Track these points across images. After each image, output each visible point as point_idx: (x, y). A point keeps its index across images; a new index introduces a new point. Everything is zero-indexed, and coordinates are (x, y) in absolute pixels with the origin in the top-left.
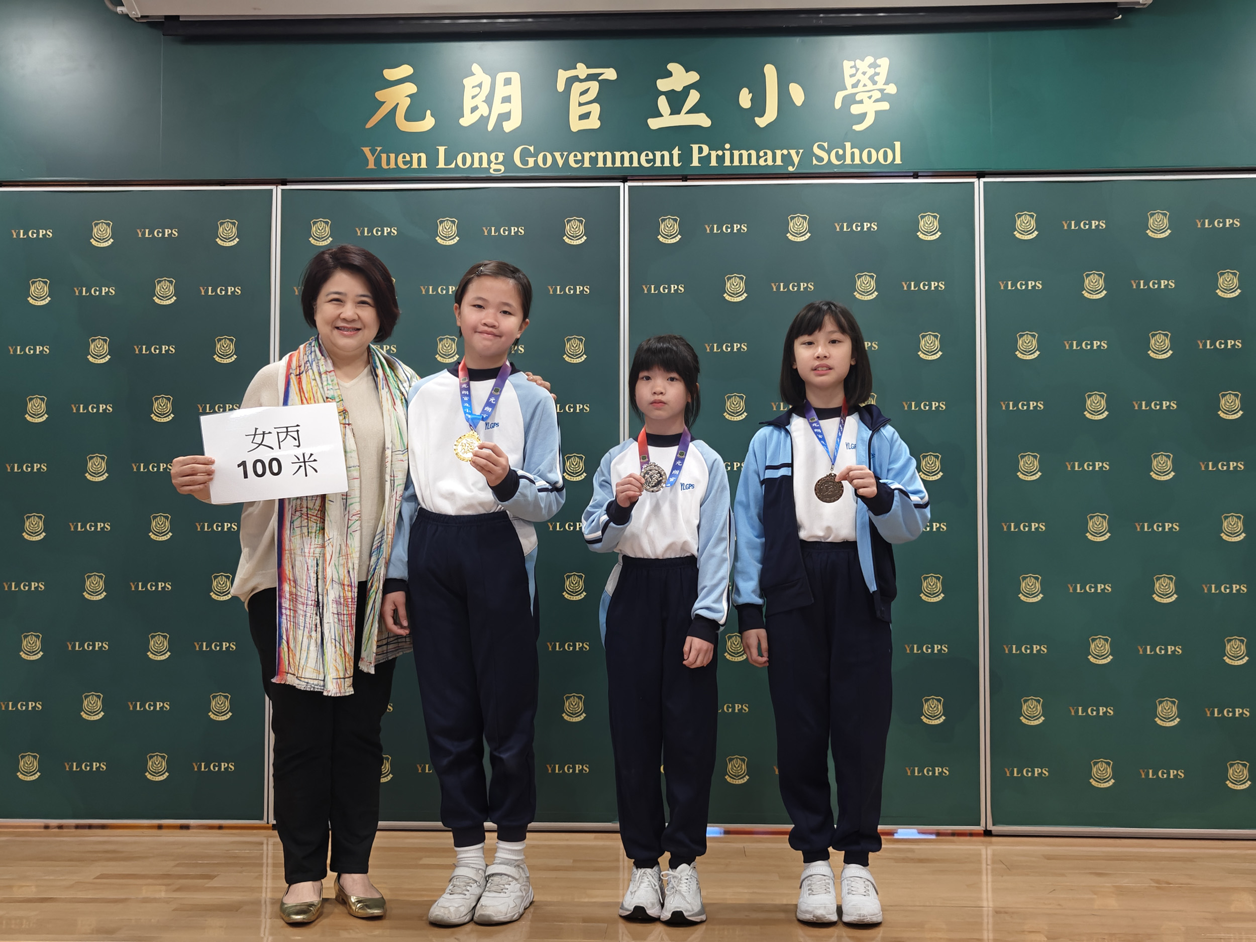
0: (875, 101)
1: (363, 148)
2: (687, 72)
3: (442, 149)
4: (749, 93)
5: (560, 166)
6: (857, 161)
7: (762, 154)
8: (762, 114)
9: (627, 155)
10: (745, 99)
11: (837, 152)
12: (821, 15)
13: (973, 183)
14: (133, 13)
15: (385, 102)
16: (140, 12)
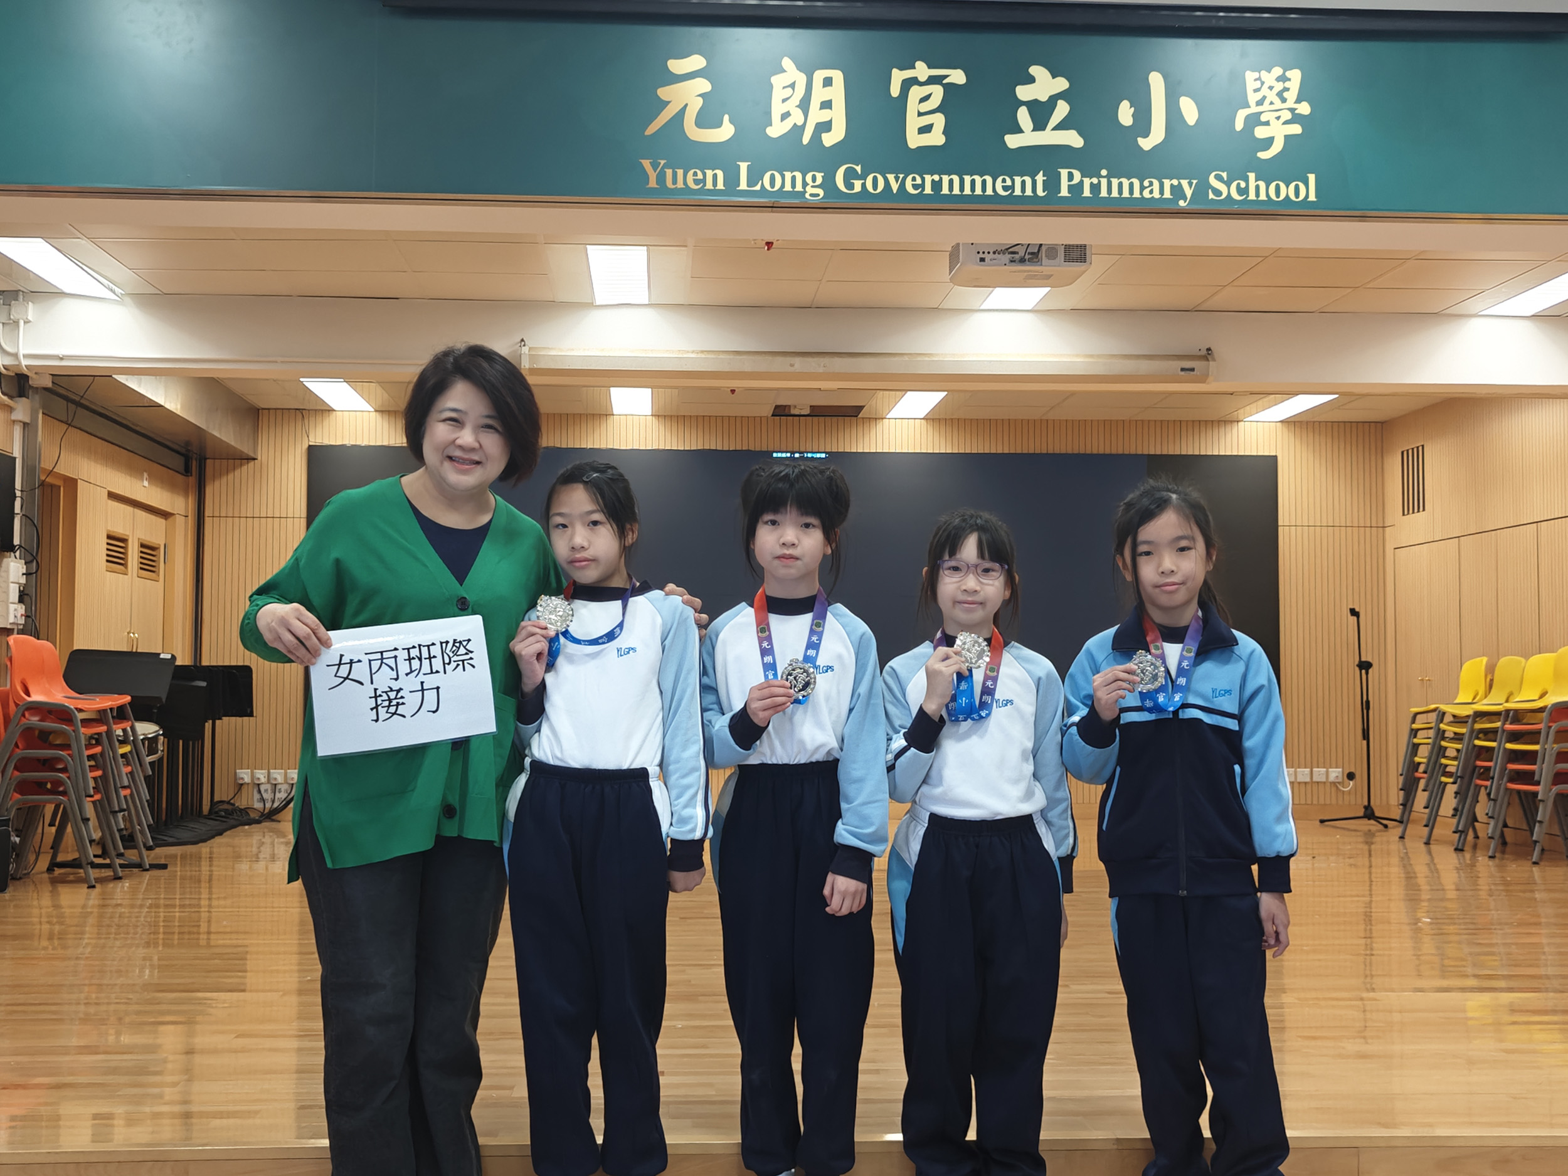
0: (1285, 123)
1: (642, 161)
2: (1053, 78)
3: (743, 166)
4: (1131, 107)
5: (895, 192)
6: (1263, 197)
7: (1146, 183)
8: (1146, 134)
9: (978, 180)
10: (1126, 114)
11: (1239, 184)
12: (1221, 14)
15: (669, 102)
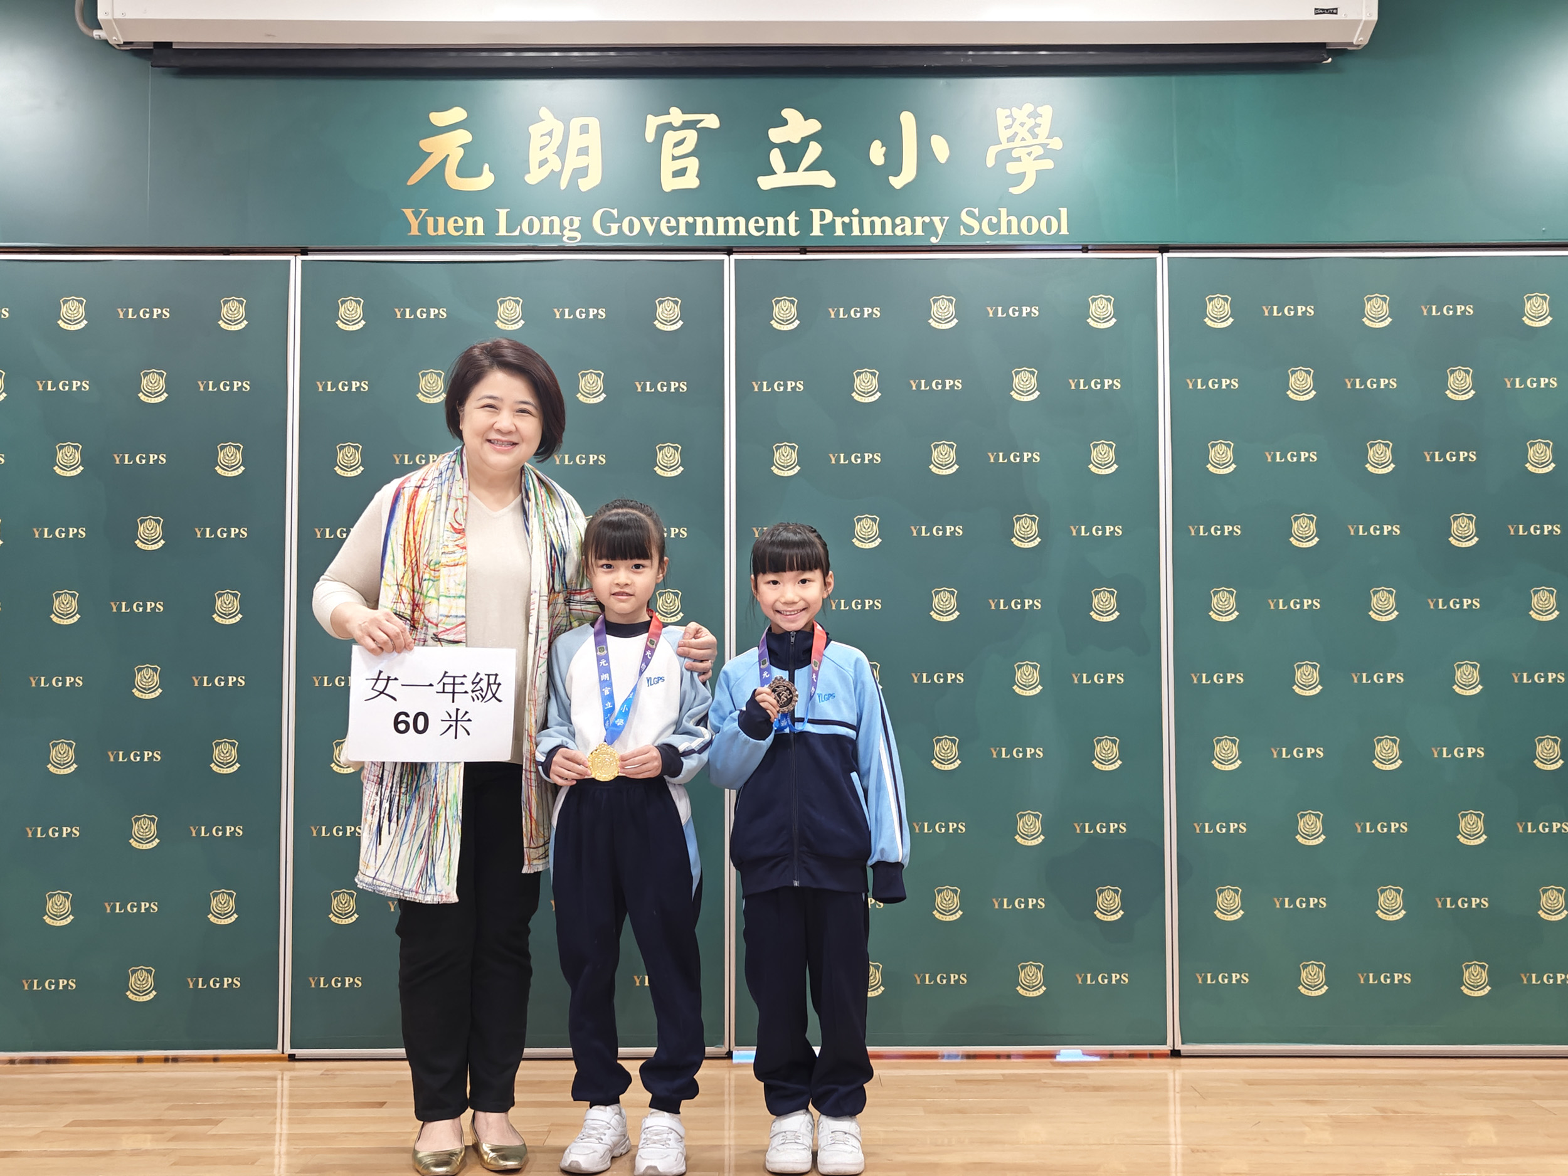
0: (1034, 160)
1: (403, 210)
2: (805, 120)
3: (503, 213)
4: (882, 147)
5: (651, 234)
6: (1015, 231)
7: (898, 221)
8: (897, 173)
9: (731, 221)
10: (877, 153)
11: (990, 219)
12: (970, 53)
13: (1155, 258)
14: (114, 38)
15: (432, 153)
16: (122, 38)
